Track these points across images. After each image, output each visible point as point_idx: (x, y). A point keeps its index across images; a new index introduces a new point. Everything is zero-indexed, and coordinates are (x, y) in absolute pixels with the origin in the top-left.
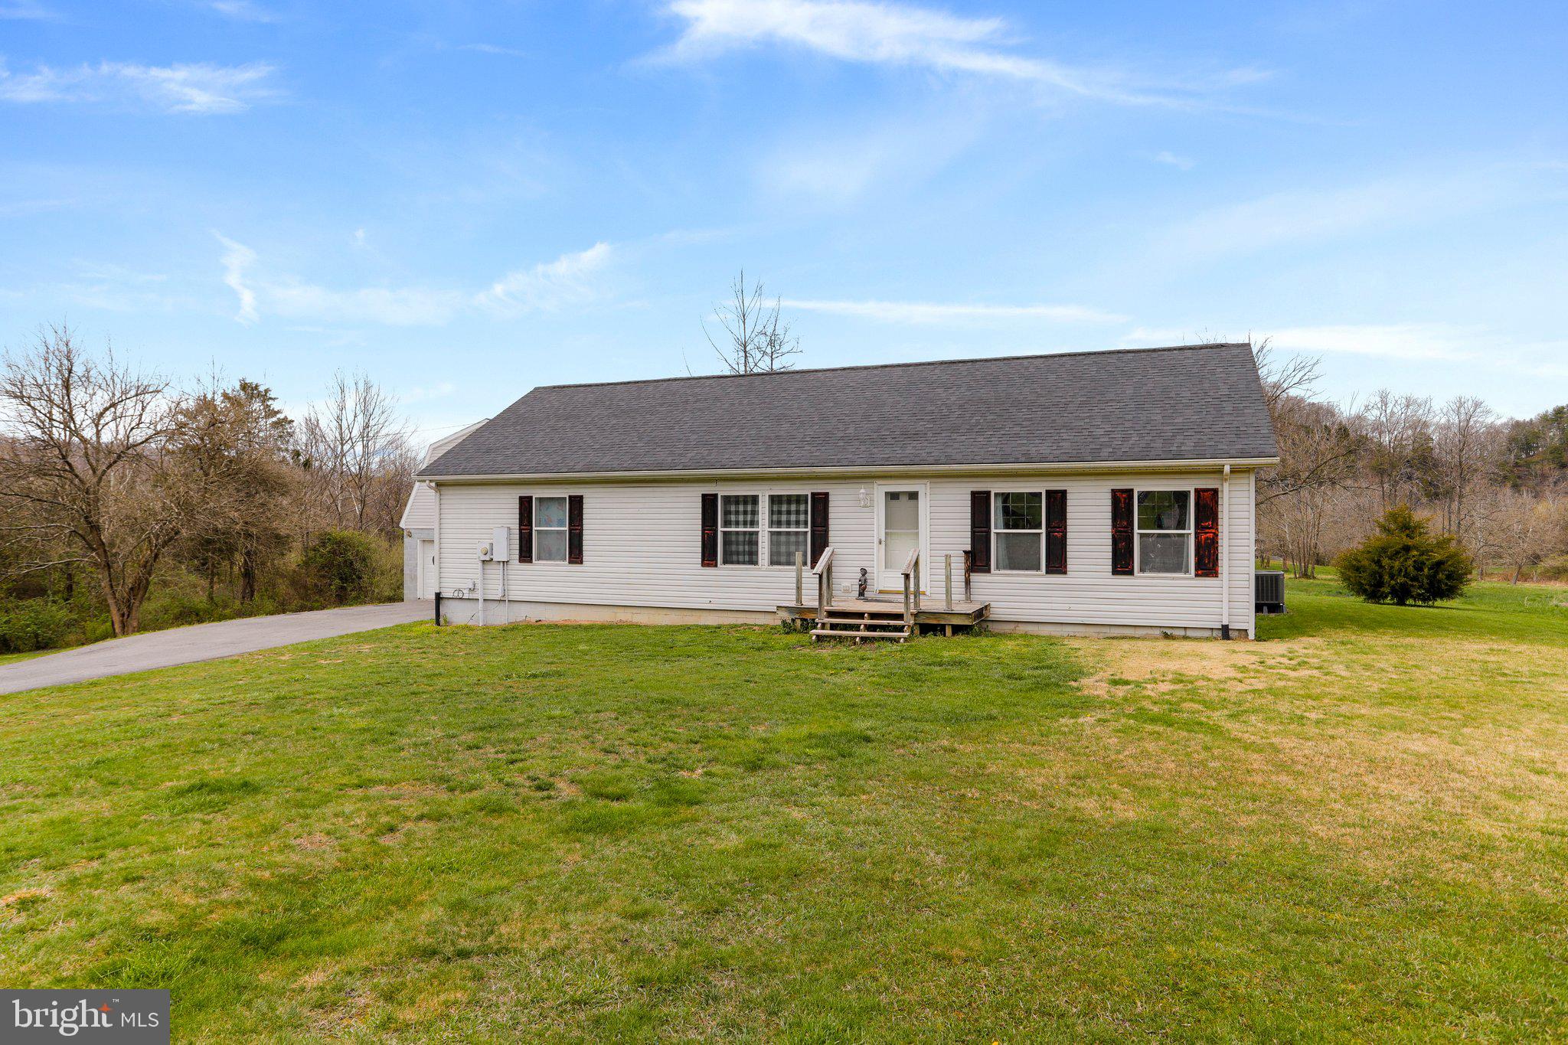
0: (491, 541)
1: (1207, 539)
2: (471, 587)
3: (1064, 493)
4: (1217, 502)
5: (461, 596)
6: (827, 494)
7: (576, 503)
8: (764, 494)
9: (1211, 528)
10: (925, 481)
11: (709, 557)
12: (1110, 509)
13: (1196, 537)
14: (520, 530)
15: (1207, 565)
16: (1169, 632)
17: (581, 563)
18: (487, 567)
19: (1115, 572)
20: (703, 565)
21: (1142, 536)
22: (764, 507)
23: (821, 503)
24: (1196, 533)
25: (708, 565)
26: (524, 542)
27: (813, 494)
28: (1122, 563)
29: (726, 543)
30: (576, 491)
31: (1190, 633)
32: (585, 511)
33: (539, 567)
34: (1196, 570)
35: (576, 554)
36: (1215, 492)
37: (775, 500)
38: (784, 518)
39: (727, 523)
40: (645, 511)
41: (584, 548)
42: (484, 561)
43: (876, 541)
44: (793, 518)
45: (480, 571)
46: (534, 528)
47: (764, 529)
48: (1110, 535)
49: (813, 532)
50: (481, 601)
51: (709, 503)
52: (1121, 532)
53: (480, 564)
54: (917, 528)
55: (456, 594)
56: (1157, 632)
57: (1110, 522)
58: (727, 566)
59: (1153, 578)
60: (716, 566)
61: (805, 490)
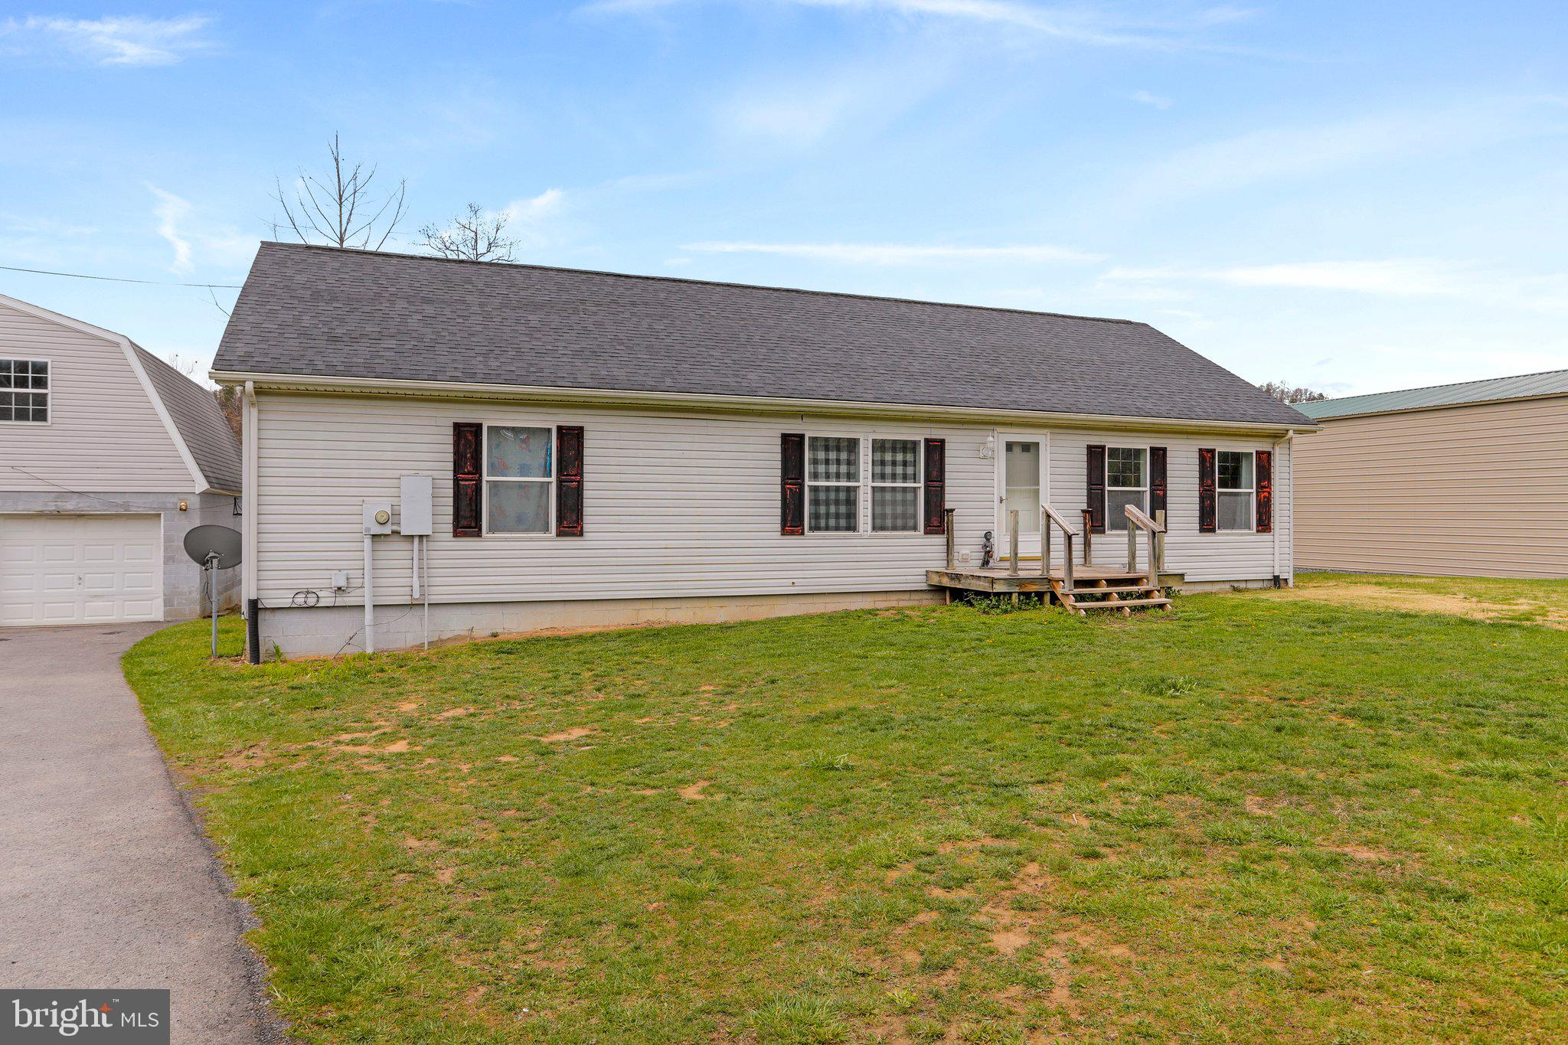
0: (395, 501)
1: (1265, 497)
2: (342, 583)
3: (1164, 450)
4: (1270, 464)
5: (312, 601)
6: (943, 442)
7: (571, 440)
8: (866, 436)
9: (1267, 487)
10: (1045, 431)
11: (792, 522)
12: (1197, 468)
13: (1257, 496)
14: (456, 481)
15: (1264, 524)
16: (1236, 585)
17: (581, 534)
18: (382, 546)
19: (1202, 530)
20: (784, 532)
21: (1220, 494)
22: (865, 456)
23: (936, 450)
24: (1257, 492)
25: (792, 533)
26: (464, 503)
27: (927, 441)
28: (1207, 523)
29: (815, 502)
30: (571, 419)
31: (1250, 585)
32: (586, 452)
33: (491, 544)
34: (1257, 526)
35: (571, 521)
36: (1269, 454)
37: (879, 446)
38: (888, 470)
39: (815, 476)
40: (694, 454)
41: (586, 511)
42: (373, 535)
43: (996, 499)
44: (899, 470)
45: (367, 555)
46: (485, 478)
47: (865, 483)
48: (1197, 494)
49: (927, 487)
50: (368, 609)
51: (792, 446)
52: (1206, 490)
53: (368, 541)
54: (1038, 485)
55: (300, 600)
56: (1227, 586)
57: (1197, 481)
58: (817, 533)
59: (1228, 534)
60: (803, 533)
61: (918, 435)
